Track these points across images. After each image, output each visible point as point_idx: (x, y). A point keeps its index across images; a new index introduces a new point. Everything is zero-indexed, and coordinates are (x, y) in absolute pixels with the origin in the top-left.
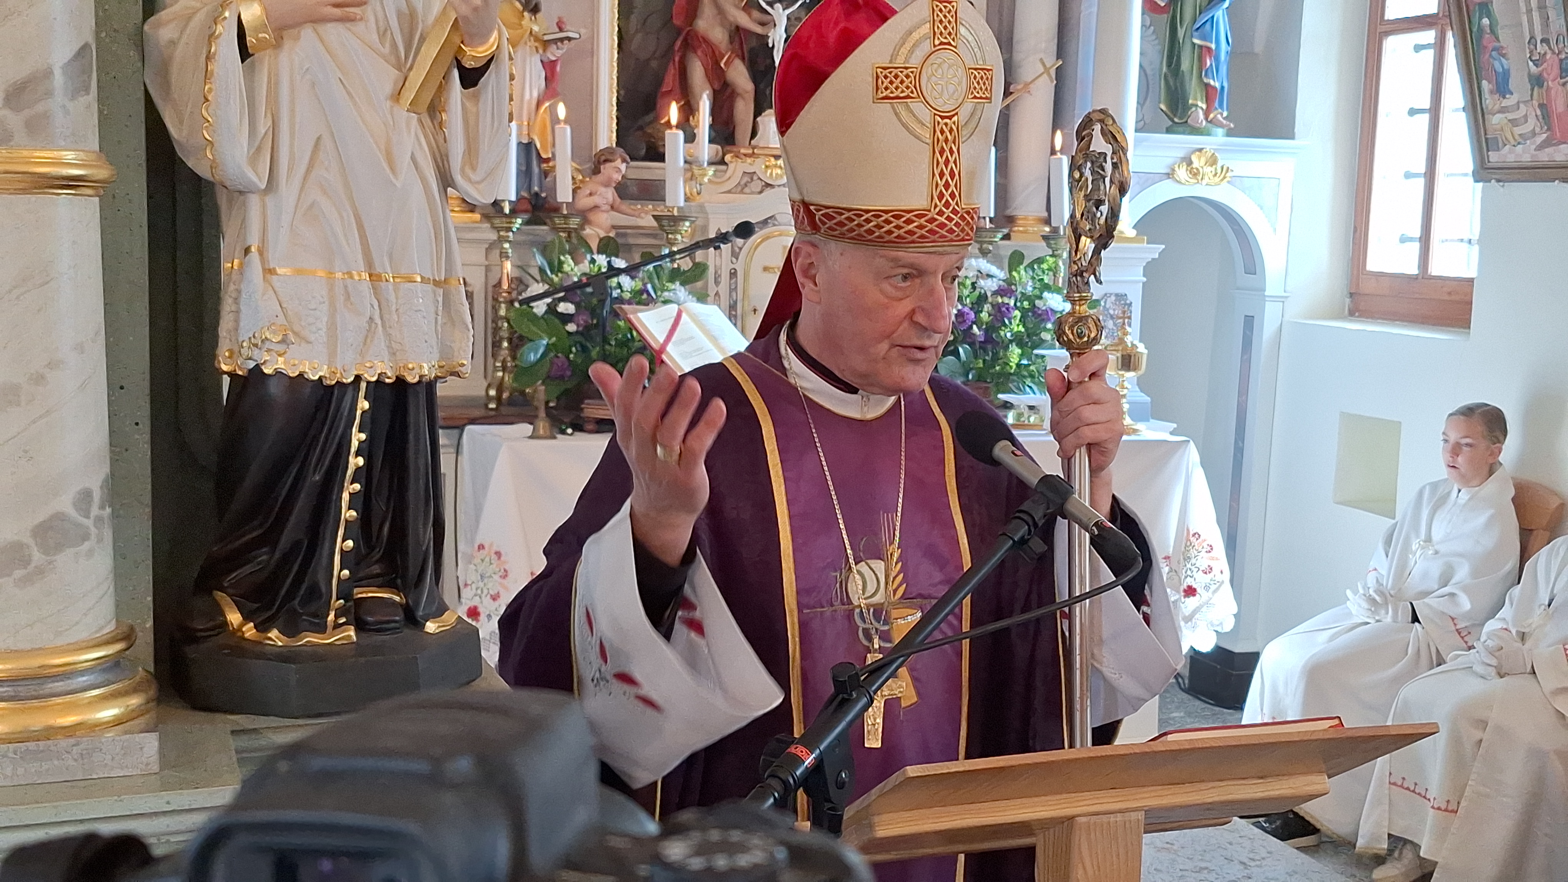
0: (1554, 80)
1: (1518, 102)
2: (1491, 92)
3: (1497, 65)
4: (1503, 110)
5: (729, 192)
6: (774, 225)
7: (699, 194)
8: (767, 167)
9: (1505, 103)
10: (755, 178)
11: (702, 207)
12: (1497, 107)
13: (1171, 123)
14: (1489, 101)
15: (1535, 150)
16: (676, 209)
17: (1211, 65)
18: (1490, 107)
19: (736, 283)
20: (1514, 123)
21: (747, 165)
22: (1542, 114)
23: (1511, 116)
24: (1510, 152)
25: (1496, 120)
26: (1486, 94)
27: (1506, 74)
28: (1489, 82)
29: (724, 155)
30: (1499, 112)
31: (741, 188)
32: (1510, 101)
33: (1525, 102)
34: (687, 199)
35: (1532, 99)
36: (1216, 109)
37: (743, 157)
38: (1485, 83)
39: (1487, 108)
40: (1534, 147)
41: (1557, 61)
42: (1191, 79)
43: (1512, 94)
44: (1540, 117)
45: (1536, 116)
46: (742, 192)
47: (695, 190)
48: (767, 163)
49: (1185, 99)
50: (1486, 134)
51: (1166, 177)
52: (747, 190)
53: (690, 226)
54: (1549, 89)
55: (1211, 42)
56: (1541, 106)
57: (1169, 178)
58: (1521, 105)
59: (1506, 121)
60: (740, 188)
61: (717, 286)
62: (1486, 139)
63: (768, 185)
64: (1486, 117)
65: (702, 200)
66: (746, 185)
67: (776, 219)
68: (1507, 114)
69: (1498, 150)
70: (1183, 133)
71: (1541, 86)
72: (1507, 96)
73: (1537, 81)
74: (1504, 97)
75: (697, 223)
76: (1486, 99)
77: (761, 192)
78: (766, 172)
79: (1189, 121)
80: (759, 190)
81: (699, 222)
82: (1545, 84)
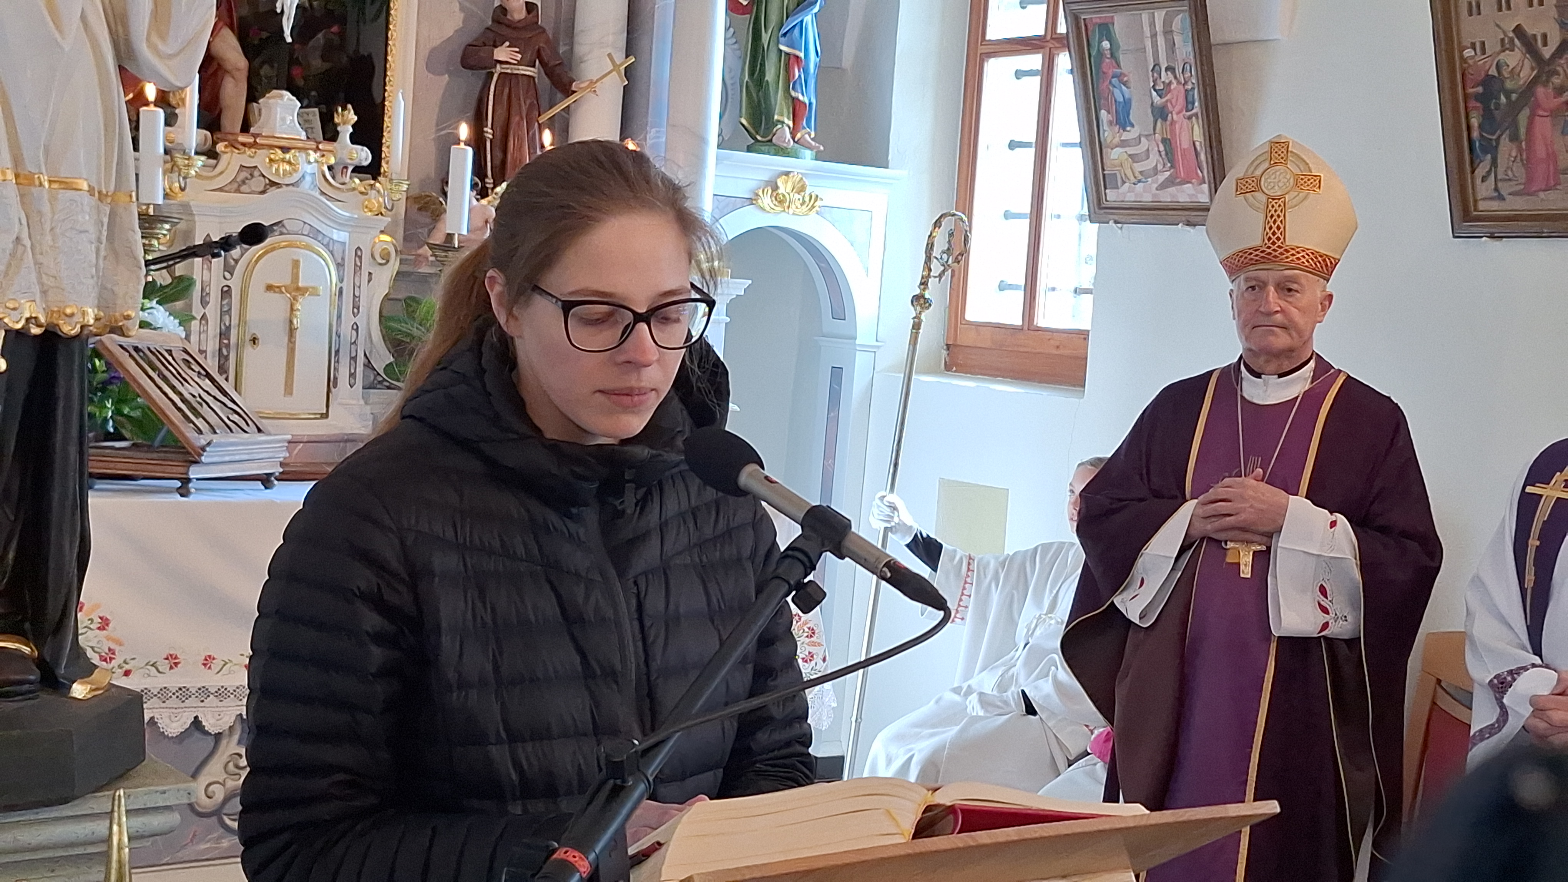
0: (1178, 113)
1: (1139, 137)
2: (1110, 123)
3: (1117, 92)
4: (1123, 144)
5: (220, 189)
6: (282, 234)
7: (182, 189)
8: (271, 160)
9: (1125, 136)
10: (256, 173)
11: (186, 208)
12: (1116, 140)
13: (753, 141)
14: (1108, 133)
15: (1157, 189)
16: (152, 206)
17: (800, 76)
18: (1109, 140)
19: (230, 305)
20: (1133, 157)
21: (246, 158)
22: (1165, 150)
23: (1131, 150)
24: (1129, 192)
25: (1115, 155)
26: (1105, 126)
27: (1127, 103)
28: (1109, 112)
29: (214, 143)
30: (1117, 146)
31: (237, 186)
32: (1131, 134)
33: (1147, 136)
34: (166, 196)
35: (1155, 134)
36: (804, 128)
37: (241, 147)
38: (1103, 113)
39: (1105, 140)
40: (1155, 185)
41: (1183, 91)
42: (777, 92)
43: (1132, 126)
44: (1163, 153)
45: (1159, 152)
46: (238, 191)
47: (177, 185)
48: (272, 156)
49: (770, 115)
50: (1103, 170)
51: (748, 202)
52: (244, 188)
53: (168, 230)
54: (1173, 122)
55: (800, 51)
56: (1164, 141)
57: (752, 204)
58: (1143, 139)
59: (1126, 156)
60: (235, 185)
61: (204, 308)
62: (1104, 175)
63: (273, 184)
64: (1104, 151)
65: (185, 199)
66: (244, 182)
67: (283, 226)
68: (1127, 149)
69: (1117, 188)
70: (769, 153)
71: (1165, 119)
72: (1128, 129)
73: (1161, 113)
74: (1124, 130)
75: (178, 226)
76: (1104, 131)
77: (263, 192)
78: (271, 166)
79: (774, 140)
80: (261, 189)
81: (182, 226)
82: (1169, 118)
